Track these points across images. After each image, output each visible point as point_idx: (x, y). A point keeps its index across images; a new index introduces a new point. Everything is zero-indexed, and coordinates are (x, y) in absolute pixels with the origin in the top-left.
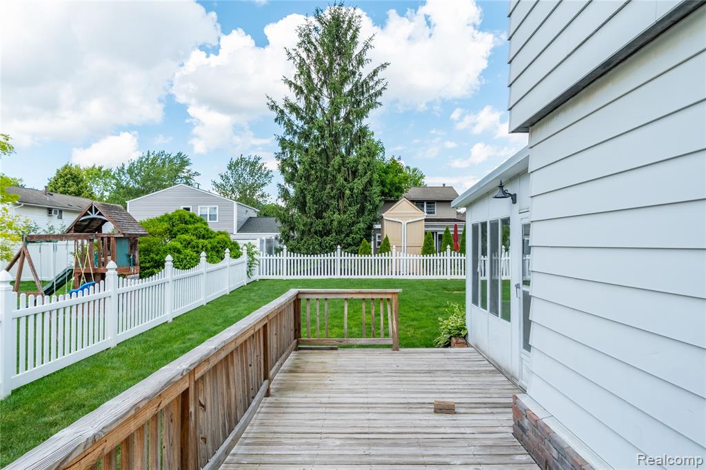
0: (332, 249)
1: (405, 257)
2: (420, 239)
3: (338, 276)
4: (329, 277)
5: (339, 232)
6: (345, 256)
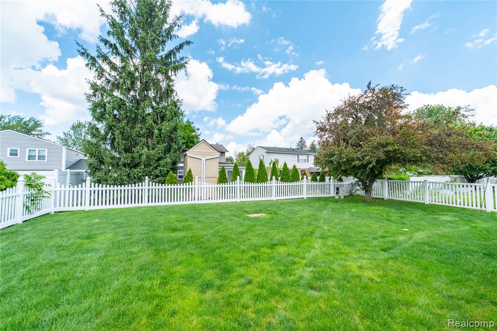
0: (140, 180)
1: (205, 186)
2: (215, 172)
3: (145, 204)
4: (137, 205)
5: (147, 165)
6: (152, 186)
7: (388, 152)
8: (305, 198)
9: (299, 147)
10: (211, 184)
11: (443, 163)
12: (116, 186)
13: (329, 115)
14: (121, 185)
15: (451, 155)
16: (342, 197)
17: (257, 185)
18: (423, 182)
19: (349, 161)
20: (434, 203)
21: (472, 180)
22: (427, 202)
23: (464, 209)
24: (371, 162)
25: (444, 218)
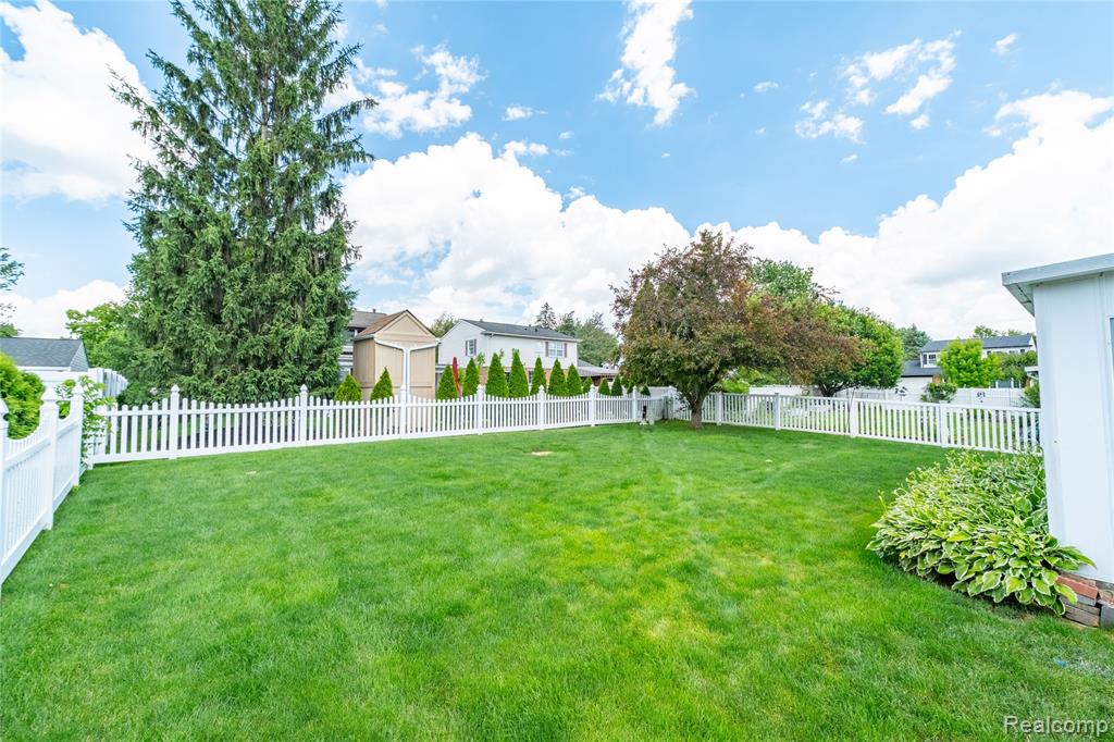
0: (284, 393)
1: (414, 404)
2: (429, 377)
3: (301, 442)
4: (283, 444)
5: (299, 361)
6: (315, 404)
7: (736, 349)
8: (593, 426)
9: (541, 323)
10: (425, 400)
11: (803, 368)
12: (229, 405)
13: (636, 277)
14: (241, 402)
15: (813, 357)
16: (652, 423)
17: (509, 402)
18: (774, 396)
19: (679, 360)
20: (787, 428)
21: (829, 392)
22: (778, 427)
23: (825, 435)
24: (712, 365)
25: (806, 446)
